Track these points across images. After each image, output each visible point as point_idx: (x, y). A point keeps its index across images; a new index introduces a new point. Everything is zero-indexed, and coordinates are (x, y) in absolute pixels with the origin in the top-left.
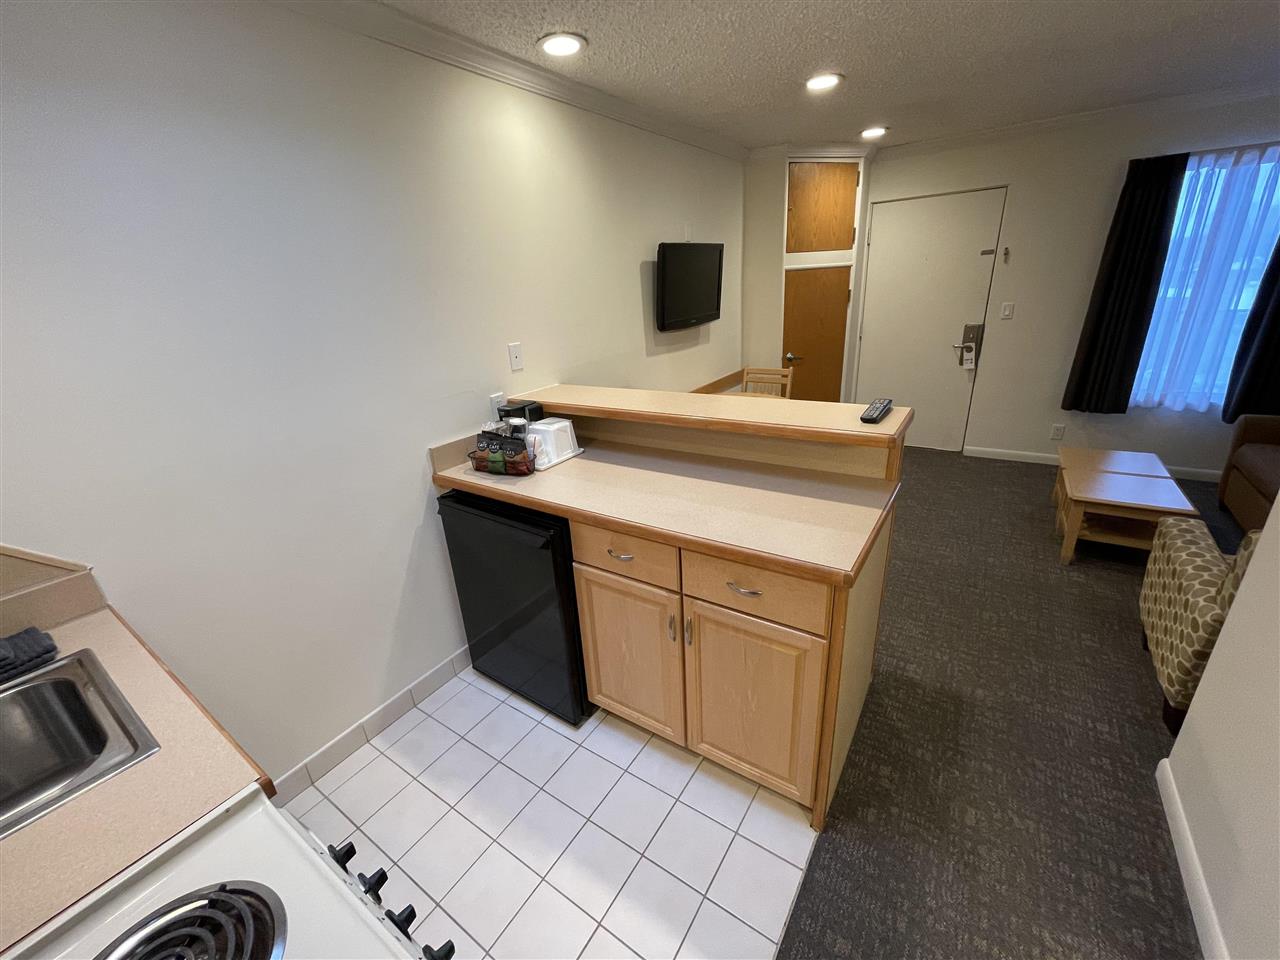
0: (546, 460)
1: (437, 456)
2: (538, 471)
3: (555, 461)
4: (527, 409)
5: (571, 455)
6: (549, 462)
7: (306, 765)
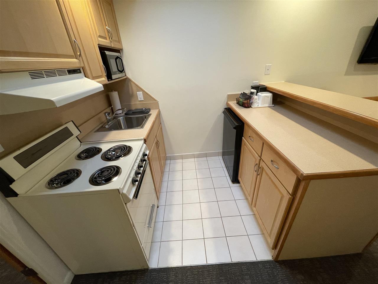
0: (257, 105)
1: (230, 97)
2: (252, 107)
3: (260, 106)
4: (260, 87)
5: (268, 106)
6: (258, 106)
7: (182, 155)
